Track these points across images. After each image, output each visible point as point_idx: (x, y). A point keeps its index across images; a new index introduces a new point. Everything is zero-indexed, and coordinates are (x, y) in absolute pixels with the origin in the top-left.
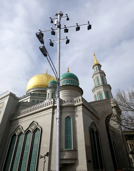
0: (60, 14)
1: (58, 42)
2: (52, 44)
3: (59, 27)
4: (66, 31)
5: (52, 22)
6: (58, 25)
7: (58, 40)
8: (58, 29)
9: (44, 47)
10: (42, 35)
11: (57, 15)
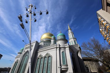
0: (31, 6)
1: (30, 21)
2: (27, 22)
3: (31, 13)
4: (35, 15)
5: (27, 10)
6: (30, 11)
7: (30, 20)
8: (30, 14)
9: (22, 23)
10: (22, 17)
11: (29, 6)
